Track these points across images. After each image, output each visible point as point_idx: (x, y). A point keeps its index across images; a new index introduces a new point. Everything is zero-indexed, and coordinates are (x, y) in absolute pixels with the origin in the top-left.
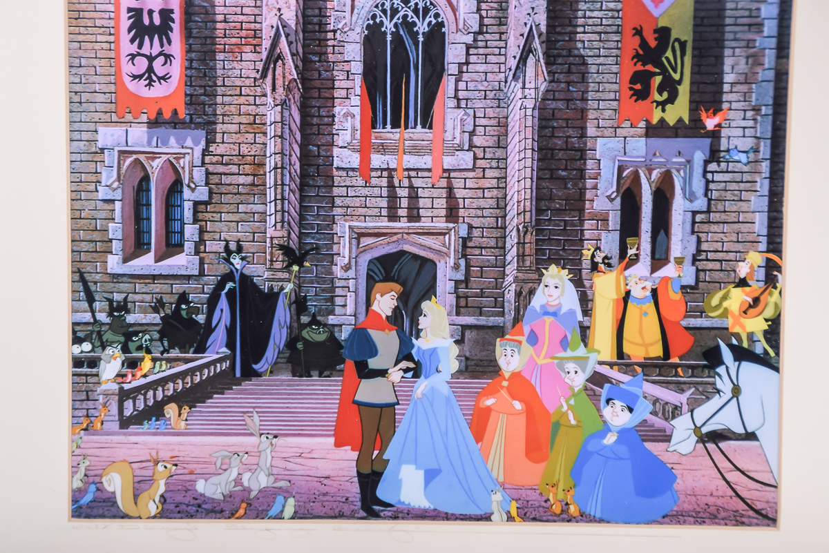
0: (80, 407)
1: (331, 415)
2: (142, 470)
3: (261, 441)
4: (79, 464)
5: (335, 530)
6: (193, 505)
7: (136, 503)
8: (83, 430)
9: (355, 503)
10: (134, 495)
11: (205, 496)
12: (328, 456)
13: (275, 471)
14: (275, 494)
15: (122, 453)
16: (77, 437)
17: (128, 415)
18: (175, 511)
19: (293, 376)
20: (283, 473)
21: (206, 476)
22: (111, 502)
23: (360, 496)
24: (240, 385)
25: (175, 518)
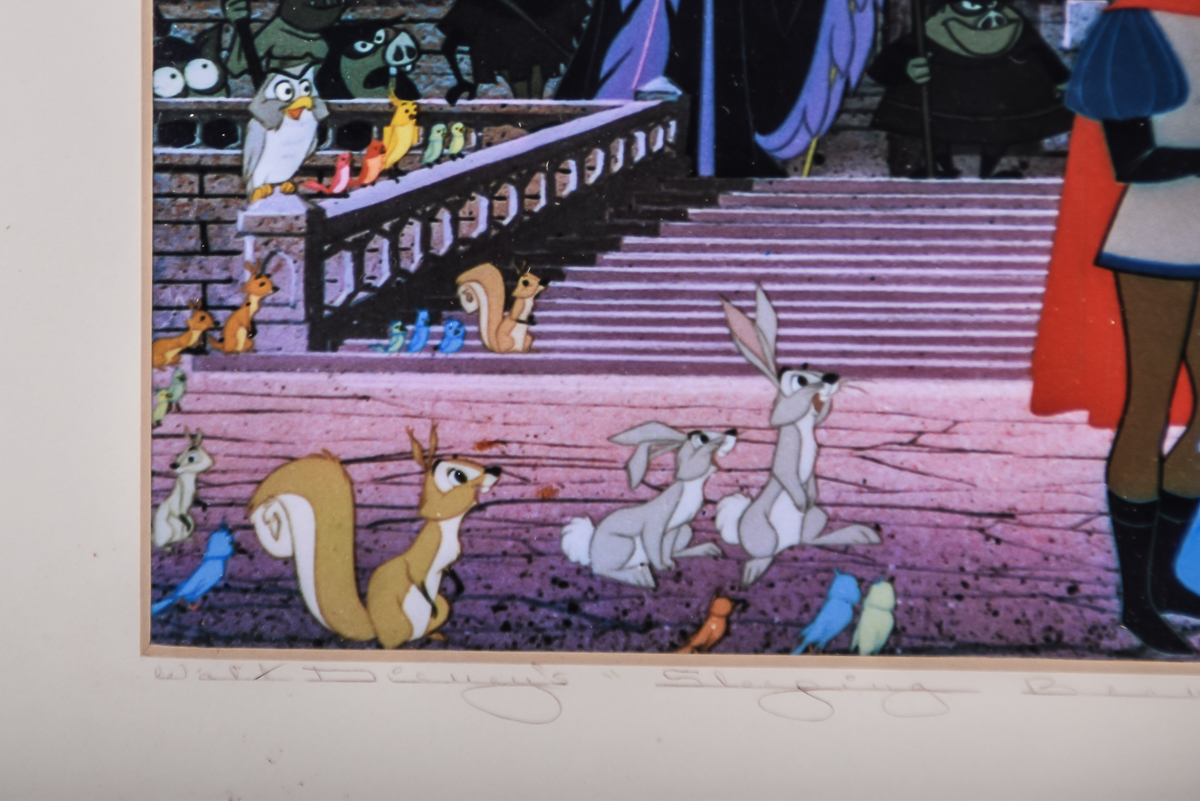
0: (181, 276)
1: (1022, 306)
2: (382, 487)
3: (780, 391)
4: (175, 466)
5: (1033, 692)
6: (552, 604)
7: (363, 596)
8: (188, 350)
9: (1102, 603)
10: (356, 569)
11: (592, 576)
12: (1009, 443)
13: (828, 493)
14: (828, 570)
15: (315, 430)
16: (168, 374)
17: (338, 302)
18: (491, 621)
19: (895, 173)
20: (854, 498)
21: (597, 508)
22: (281, 590)
23: (1115, 578)
24: (713, 202)
25: (492, 647)
